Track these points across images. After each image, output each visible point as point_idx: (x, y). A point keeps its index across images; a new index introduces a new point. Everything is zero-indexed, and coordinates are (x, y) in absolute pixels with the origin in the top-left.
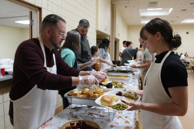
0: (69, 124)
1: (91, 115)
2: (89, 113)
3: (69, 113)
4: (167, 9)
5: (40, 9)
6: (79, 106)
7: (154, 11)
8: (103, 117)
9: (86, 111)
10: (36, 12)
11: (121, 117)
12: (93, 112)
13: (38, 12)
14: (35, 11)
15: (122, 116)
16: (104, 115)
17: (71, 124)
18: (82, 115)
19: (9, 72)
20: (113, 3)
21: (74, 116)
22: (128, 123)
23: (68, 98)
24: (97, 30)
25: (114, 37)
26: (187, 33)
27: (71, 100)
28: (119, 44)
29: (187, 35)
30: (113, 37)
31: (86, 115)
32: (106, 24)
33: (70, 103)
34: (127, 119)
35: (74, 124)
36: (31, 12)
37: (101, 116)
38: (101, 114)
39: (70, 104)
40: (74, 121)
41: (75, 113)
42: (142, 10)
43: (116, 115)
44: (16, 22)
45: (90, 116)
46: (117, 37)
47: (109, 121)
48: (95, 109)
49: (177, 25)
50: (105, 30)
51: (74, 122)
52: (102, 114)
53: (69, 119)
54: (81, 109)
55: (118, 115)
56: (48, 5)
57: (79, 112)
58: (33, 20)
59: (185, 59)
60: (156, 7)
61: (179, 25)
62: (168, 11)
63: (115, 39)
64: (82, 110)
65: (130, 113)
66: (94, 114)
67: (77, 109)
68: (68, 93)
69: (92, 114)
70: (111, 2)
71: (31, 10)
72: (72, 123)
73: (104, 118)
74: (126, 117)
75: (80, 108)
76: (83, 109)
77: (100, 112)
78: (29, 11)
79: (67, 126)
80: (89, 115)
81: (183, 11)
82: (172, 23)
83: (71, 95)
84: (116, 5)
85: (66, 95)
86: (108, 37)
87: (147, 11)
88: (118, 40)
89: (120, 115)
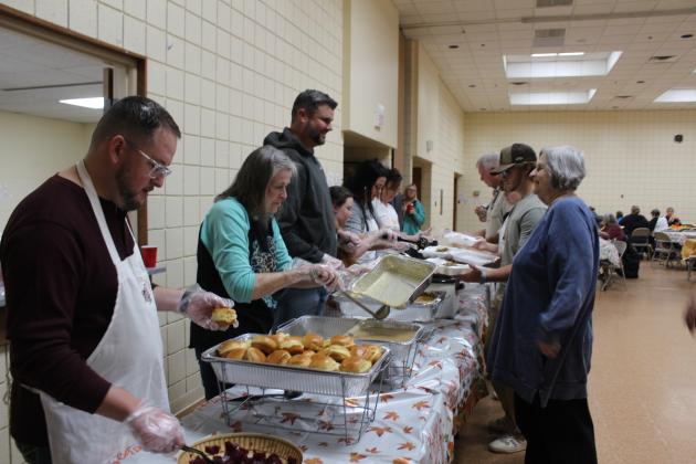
1: (289, 422)
2: (284, 414)
3: (218, 415)
4: (602, 55)
5: (140, 63)
6: (255, 392)
7: (556, 60)
8: (331, 427)
9: (278, 409)
10: (128, 72)
11: (388, 429)
12: (298, 413)
13: (135, 73)
14: (124, 70)
15: (394, 428)
16: (335, 423)
20: (407, 32)
21: (233, 423)
22: (411, 449)
24: (345, 129)
25: (412, 154)
26: (679, 139)
27: (224, 370)
28: (429, 180)
29: (677, 144)
30: (406, 154)
31: (276, 421)
32: (382, 107)
33: (222, 382)
34: (410, 438)
36: (111, 73)
37: (323, 425)
38: (325, 418)
41: (239, 414)
42: (513, 58)
43: (374, 424)
45: (287, 425)
46: (423, 154)
47: (347, 441)
48: (308, 402)
49: (640, 110)
50: (377, 128)
52: (326, 421)
54: (260, 404)
55: (382, 424)
56: (170, 48)
57: (252, 412)
59: (667, 233)
60: (561, 47)
61: (648, 111)
62: (606, 60)
63: (416, 159)
64: (264, 405)
65: (422, 418)
66: (302, 419)
67: (247, 401)
69: (293, 418)
70: (401, 29)
71: (111, 64)
73: (331, 431)
74: (407, 430)
75: (257, 398)
76: (268, 402)
77: (321, 413)
78: (105, 70)
80: (284, 421)
81: (657, 61)
82: (622, 104)
83: (225, 355)
84: (417, 41)
85: (208, 354)
86: (387, 154)
87: (530, 62)
88: (429, 165)
89: (389, 423)
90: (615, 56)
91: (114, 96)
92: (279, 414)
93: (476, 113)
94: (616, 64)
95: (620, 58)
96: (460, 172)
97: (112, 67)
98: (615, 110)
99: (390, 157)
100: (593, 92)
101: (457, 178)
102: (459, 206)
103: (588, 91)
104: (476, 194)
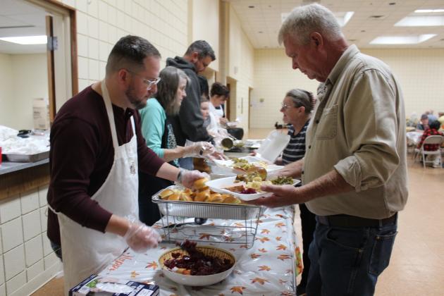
0: (170, 254)
1: (206, 238)
2: (201, 234)
4: (341, 14)
5: (72, 13)
6: (178, 222)
8: (232, 240)
9: (195, 231)
10: (64, 19)
11: (267, 239)
12: (210, 233)
13: (68, 19)
14: (61, 17)
15: (269, 238)
16: (233, 237)
17: (173, 255)
19: (10, 155)
22: (284, 249)
23: (159, 205)
25: (226, 75)
28: (235, 92)
30: (222, 75)
31: (197, 238)
34: (281, 243)
36: (51, 19)
37: (227, 239)
38: (226, 234)
43: (257, 237)
45: (205, 240)
46: (232, 75)
47: (246, 247)
48: (212, 226)
51: (178, 251)
52: (228, 236)
53: (165, 248)
54: (182, 229)
55: (261, 236)
56: (89, 3)
57: (180, 234)
58: (56, 38)
61: (366, 49)
62: (343, 17)
63: (229, 78)
64: (185, 229)
65: (284, 232)
66: (214, 236)
67: (175, 227)
69: (208, 236)
71: (50, 13)
72: (175, 252)
74: (278, 239)
75: (179, 225)
76: (187, 227)
77: (223, 232)
78: (47, 17)
79: (167, 259)
80: (202, 238)
81: (374, 18)
83: (167, 198)
84: (229, 3)
85: (155, 198)
86: (212, 75)
88: (235, 82)
89: (265, 235)
90: (349, 15)
91: (54, 35)
92: (197, 234)
93: (261, 49)
94: (351, 20)
95: (353, 16)
96: (252, 87)
97: (51, 15)
99: (214, 77)
101: (250, 90)
102: (251, 108)
104: (262, 101)
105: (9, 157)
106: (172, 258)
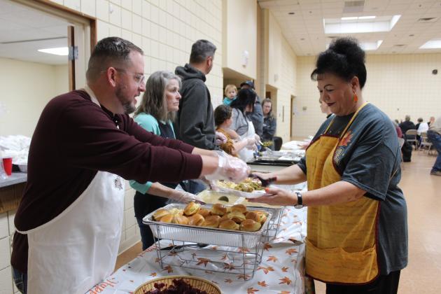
0: (153, 284)
1: (203, 264)
2: (199, 259)
3: (154, 260)
4: (387, 18)
5: (92, 22)
6: (178, 243)
7: (357, 22)
8: (232, 268)
9: (194, 255)
10: (84, 29)
11: (271, 269)
12: (209, 258)
13: (89, 29)
14: (81, 27)
15: (274, 268)
16: (235, 264)
17: (156, 285)
18: (185, 265)
19: (21, 166)
20: (261, 4)
21: (164, 266)
22: (288, 283)
24: (224, 66)
25: (265, 83)
26: (435, 72)
27: (158, 230)
28: (276, 100)
29: (434, 76)
30: (262, 83)
31: (194, 264)
32: (247, 52)
33: (157, 237)
34: (286, 275)
35: (162, 285)
36: (73, 29)
37: (226, 266)
38: (227, 261)
39: (157, 240)
40: (165, 279)
41: (168, 260)
42: (329, 20)
43: (261, 265)
44: (40, 50)
45: (202, 266)
46: (272, 83)
47: (245, 279)
48: (214, 250)
49: (411, 54)
50: (244, 66)
51: (163, 282)
52: (228, 263)
53: (154, 274)
54: (182, 251)
55: (266, 265)
56: (111, 12)
57: (177, 257)
58: (77, 47)
60: (361, 13)
61: (416, 54)
62: (390, 21)
63: (268, 86)
64: (185, 252)
66: (212, 262)
67: (173, 250)
68: (152, 214)
69: (205, 262)
70: (258, 2)
71: (72, 23)
72: (159, 283)
73: (233, 271)
74: (285, 270)
75: (180, 247)
76: (187, 250)
77: (224, 258)
78: (68, 27)
79: (148, 290)
80: (199, 264)
81: (424, 21)
82: (398, 50)
83: (159, 219)
84: (268, 10)
85: (147, 219)
87: (340, 23)
88: (275, 90)
89: (271, 264)
90: (396, 19)
91: (75, 45)
92: (196, 259)
93: (304, 56)
94: (397, 24)
95: (400, 20)
96: (294, 94)
97: (73, 25)
98: (394, 54)
100: (380, 42)
101: (292, 98)
102: (293, 116)
103: (376, 42)
104: (305, 109)
105: (21, 168)
106: (154, 289)
